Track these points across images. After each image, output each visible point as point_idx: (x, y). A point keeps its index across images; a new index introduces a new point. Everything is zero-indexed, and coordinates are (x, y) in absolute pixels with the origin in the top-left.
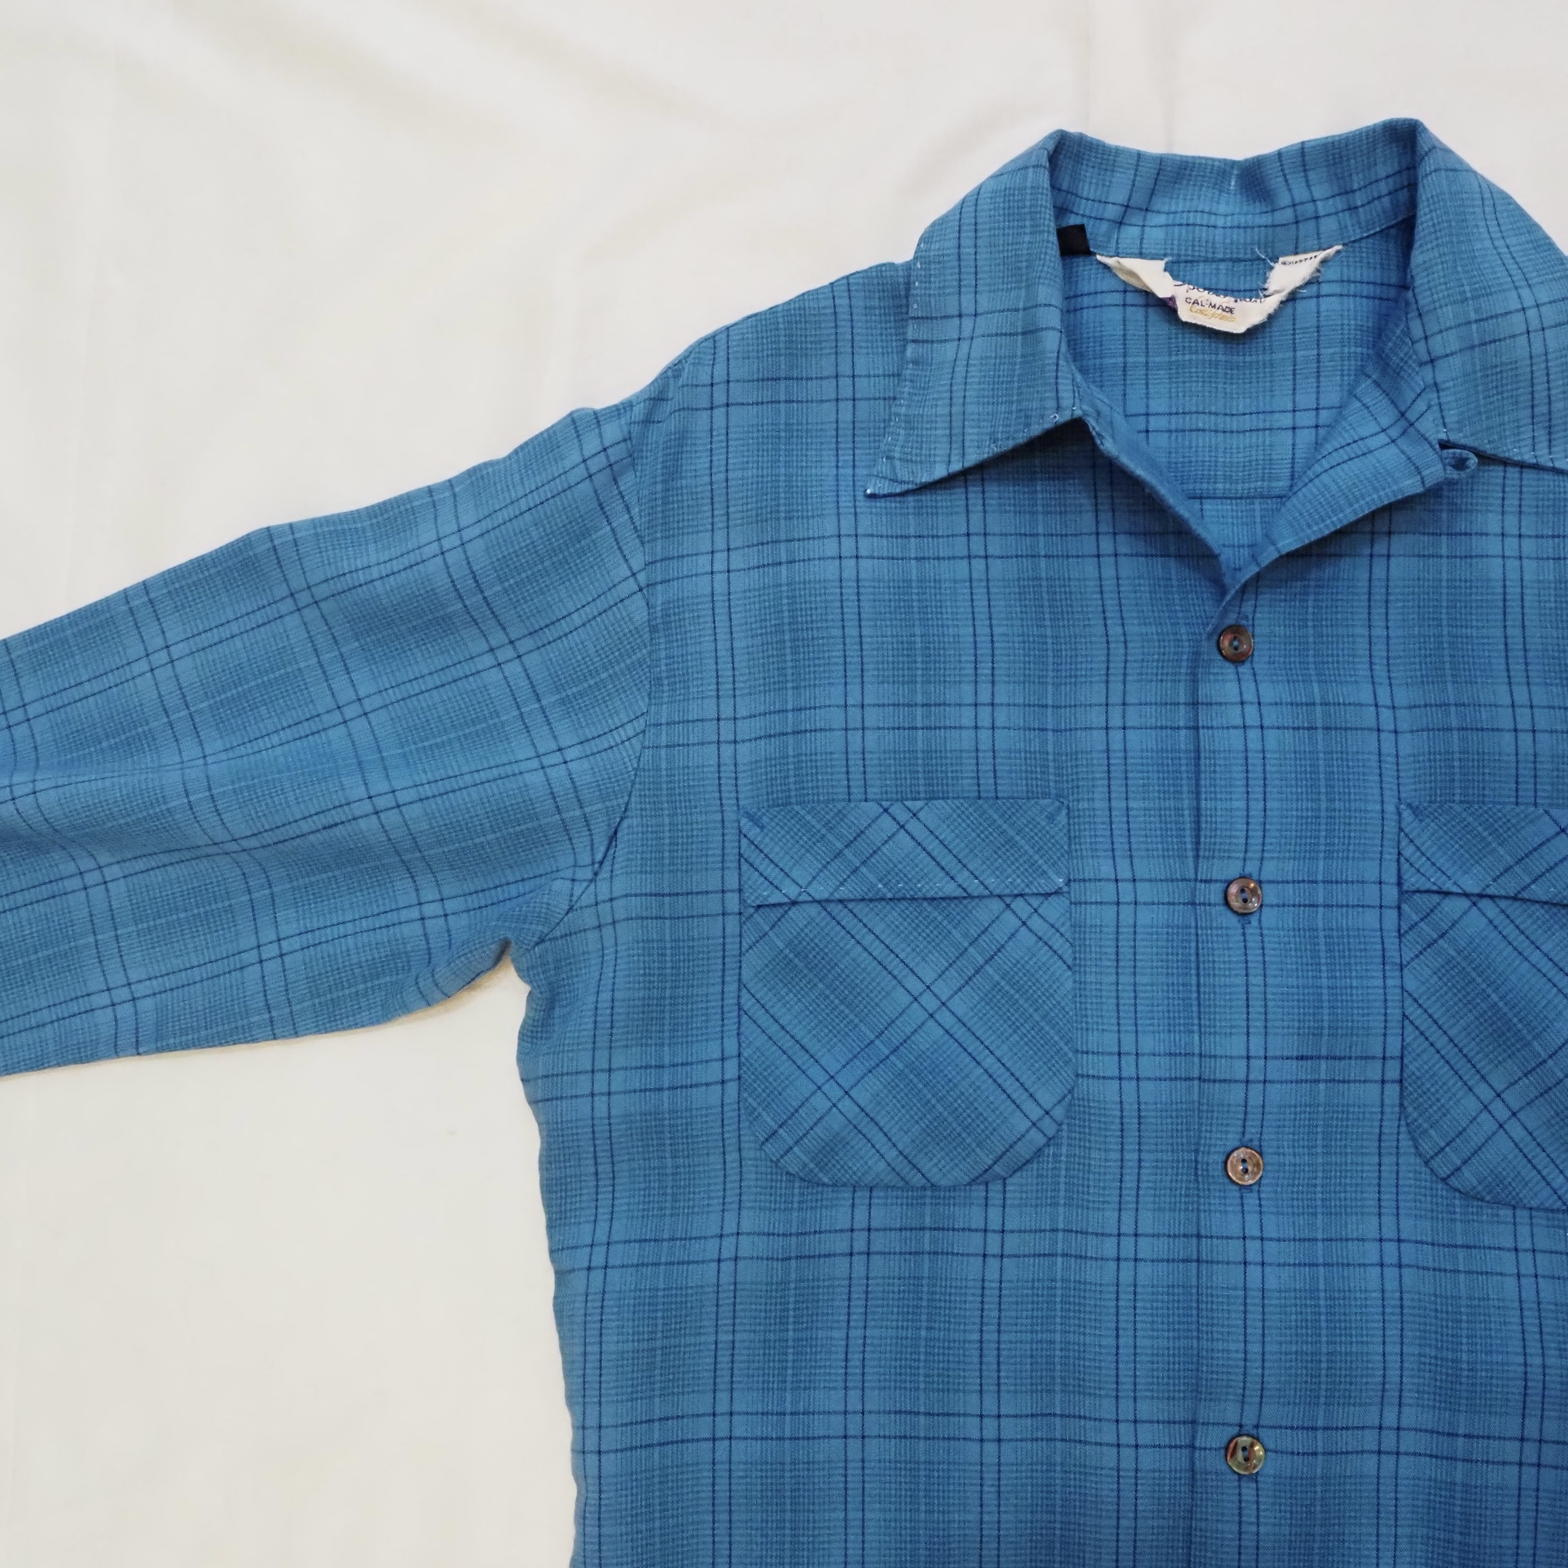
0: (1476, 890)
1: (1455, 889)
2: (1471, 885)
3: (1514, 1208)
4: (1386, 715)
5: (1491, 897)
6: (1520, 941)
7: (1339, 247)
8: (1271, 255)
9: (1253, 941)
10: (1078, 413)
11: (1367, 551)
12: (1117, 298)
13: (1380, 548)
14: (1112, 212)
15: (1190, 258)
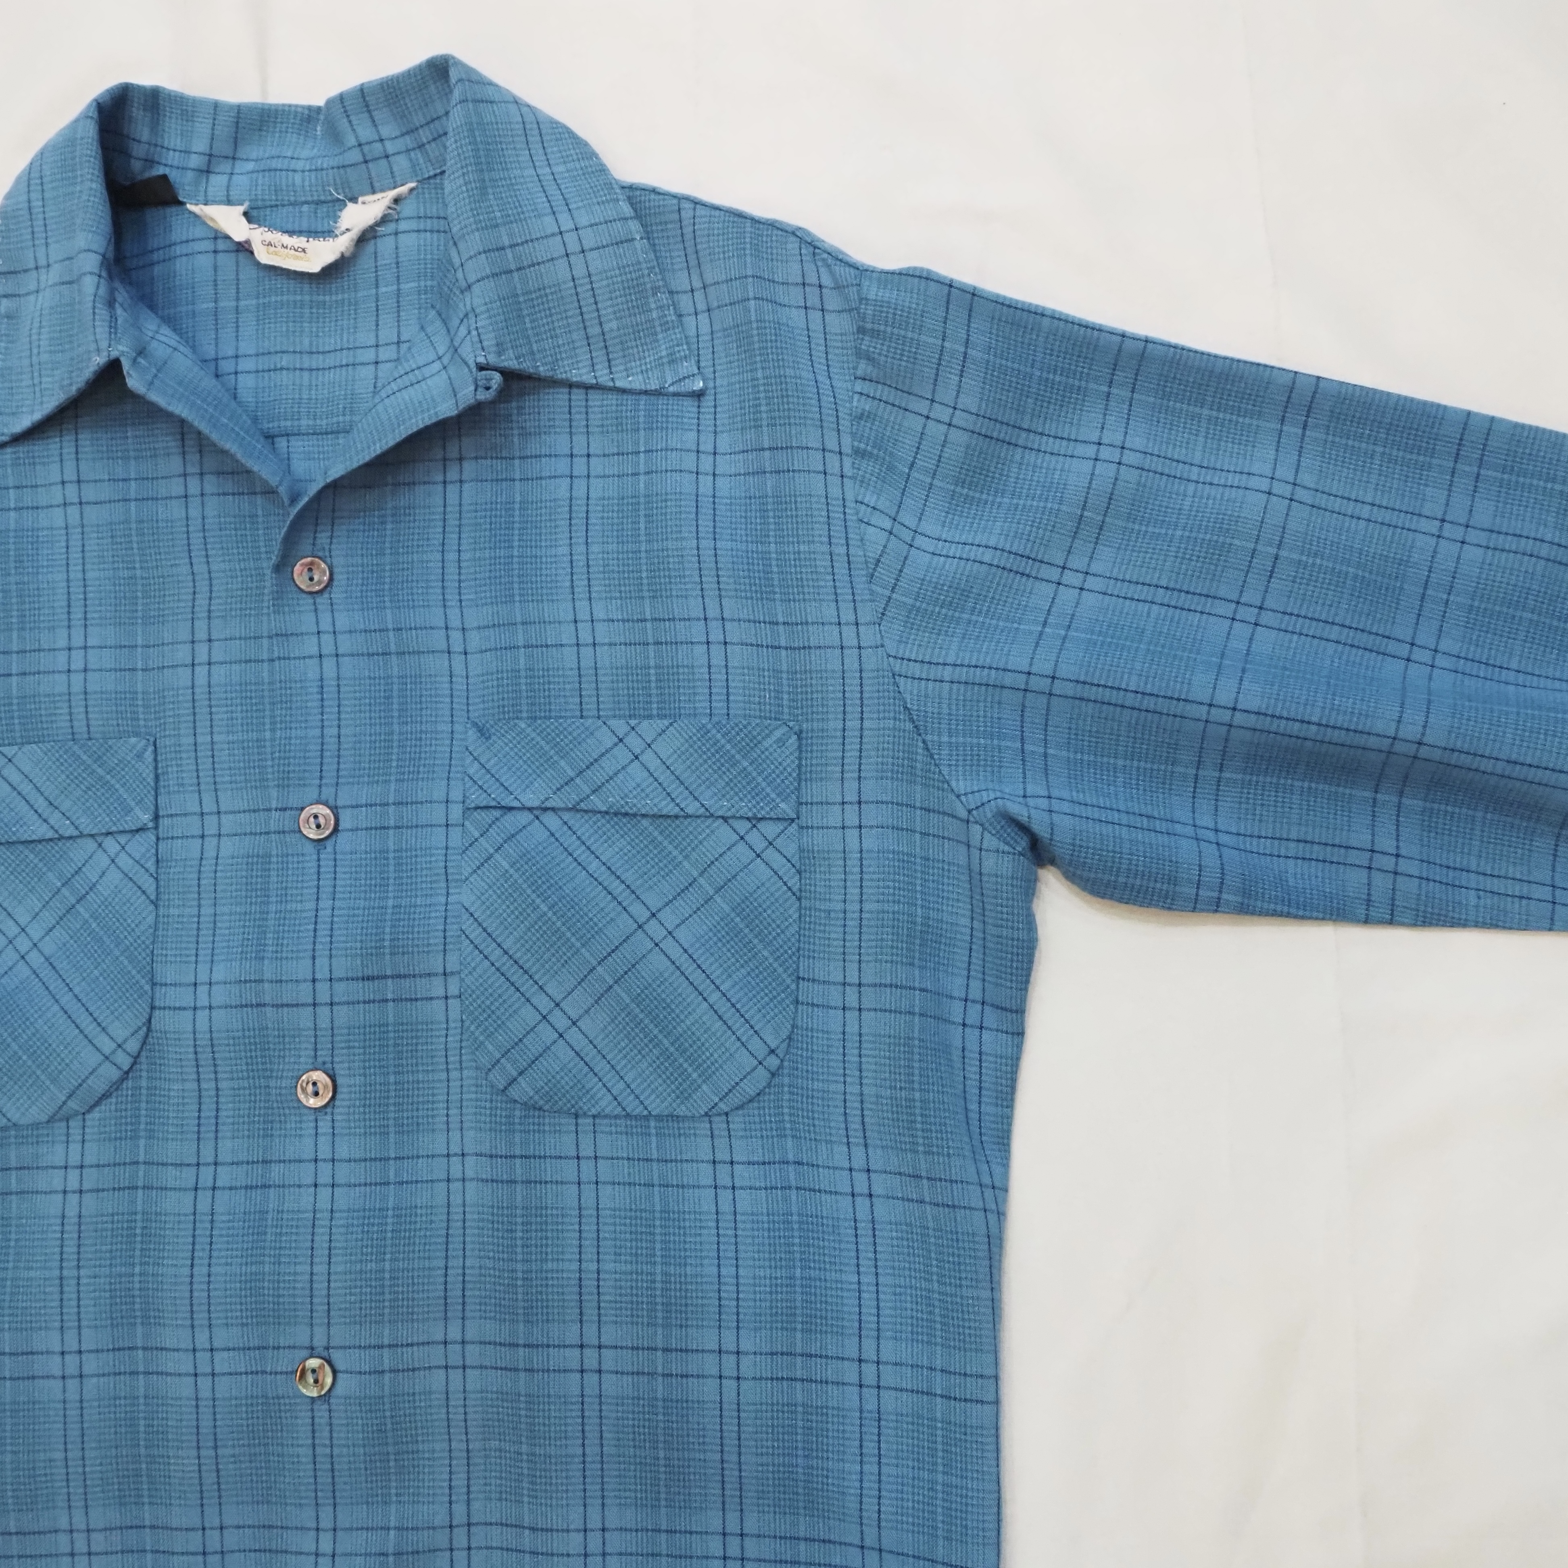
0: (536, 804)
1: (516, 804)
2: (531, 799)
3: (577, 1116)
4: (456, 636)
5: (553, 809)
6: (580, 852)
7: (413, 185)
8: (349, 195)
9: (327, 865)
10: (114, 354)
11: (440, 478)
12: (208, 245)
13: (453, 474)
14: (195, 161)
15: (273, 203)
